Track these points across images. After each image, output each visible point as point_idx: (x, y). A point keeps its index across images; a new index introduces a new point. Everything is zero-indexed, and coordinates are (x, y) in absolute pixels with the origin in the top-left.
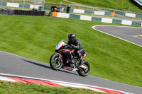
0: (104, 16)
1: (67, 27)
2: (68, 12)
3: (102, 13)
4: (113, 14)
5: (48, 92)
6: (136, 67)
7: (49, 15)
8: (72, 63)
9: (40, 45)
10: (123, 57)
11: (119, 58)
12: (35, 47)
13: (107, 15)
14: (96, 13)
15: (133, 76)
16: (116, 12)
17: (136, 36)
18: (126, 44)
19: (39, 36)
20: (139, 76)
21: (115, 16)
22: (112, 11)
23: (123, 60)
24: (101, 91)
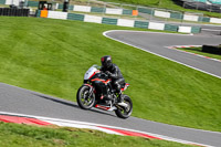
0: (121, 17)
1: (64, 33)
2: (65, 10)
3: (119, 11)
4: (136, 13)
5: (35, 135)
6: (171, 95)
7: (35, 16)
8: (109, 100)
9: (22, 61)
10: (152, 80)
11: (145, 81)
12: (14, 66)
13: (126, 15)
14: (109, 11)
15: (167, 108)
16: (140, 10)
17: (170, 48)
18: (156, 59)
19: (20, 48)
20: (176, 110)
21: (138, 16)
22: (134, 9)
23: (151, 84)
24: (117, 133)
